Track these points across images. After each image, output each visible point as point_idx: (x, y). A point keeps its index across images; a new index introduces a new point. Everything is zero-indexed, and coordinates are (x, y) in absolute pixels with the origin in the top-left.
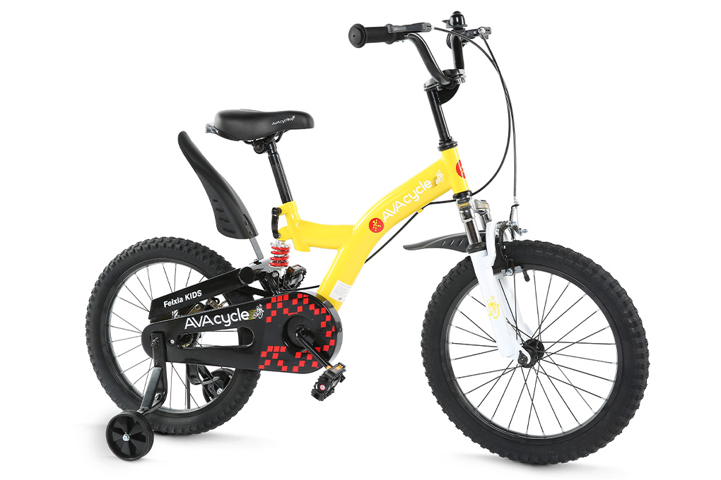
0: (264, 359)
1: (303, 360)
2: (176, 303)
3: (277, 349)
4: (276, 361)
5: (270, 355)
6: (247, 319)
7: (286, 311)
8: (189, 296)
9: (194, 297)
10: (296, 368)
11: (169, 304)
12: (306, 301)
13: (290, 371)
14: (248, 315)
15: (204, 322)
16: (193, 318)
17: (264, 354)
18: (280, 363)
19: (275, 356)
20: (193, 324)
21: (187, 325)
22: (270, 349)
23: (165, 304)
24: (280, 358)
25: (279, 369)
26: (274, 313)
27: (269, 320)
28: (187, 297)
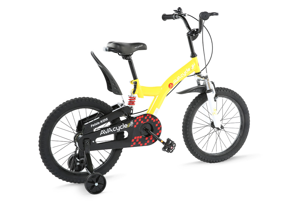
0: (133, 142)
1: (149, 140)
2: (96, 124)
3: (138, 137)
4: (138, 142)
5: (135, 140)
6: (127, 127)
7: (142, 122)
8: (102, 121)
9: (104, 121)
10: (146, 144)
11: (93, 125)
12: (150, 117)
13: (143, 145)
14: (127, 125)
15: (109, 131)
16: (104, 130)
17: (133, 140)
18: (139, 143)
19: (137, 140)
20: (104, 133)
21: (101, 133)
22: (135, 138)
23: (91, 126)
24: (139, 141)
25: (139, 146)
26: (137, 123)
27: (135, 126)
28: (101, 122)
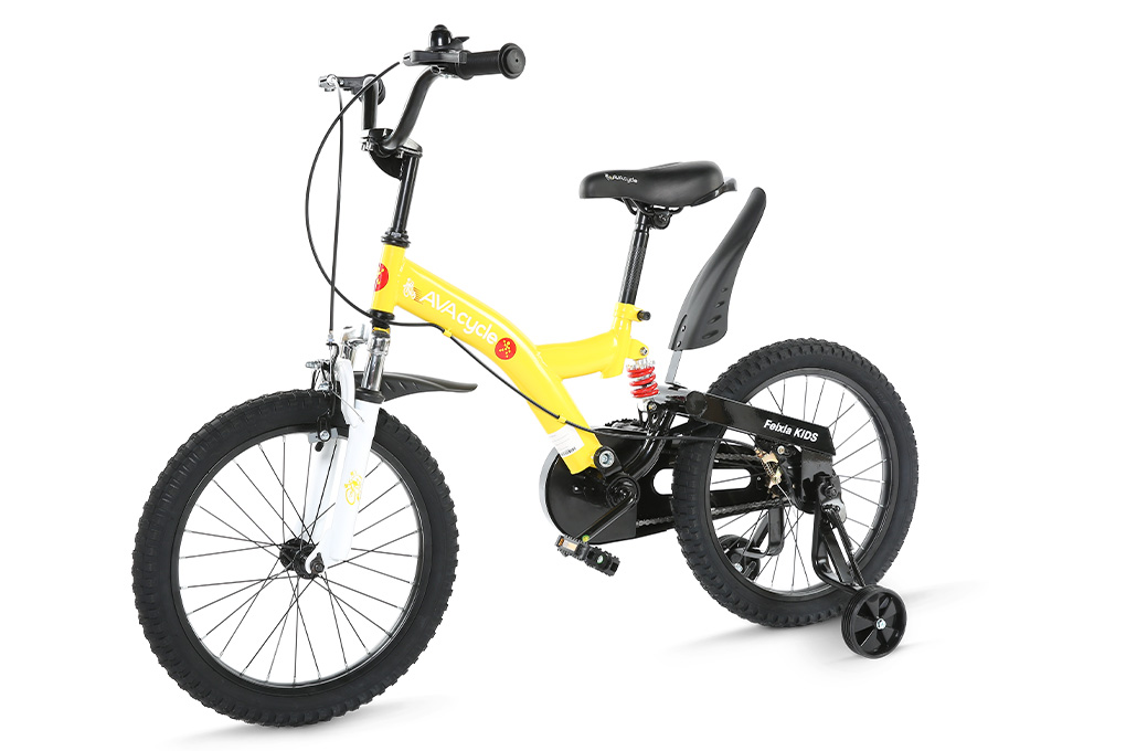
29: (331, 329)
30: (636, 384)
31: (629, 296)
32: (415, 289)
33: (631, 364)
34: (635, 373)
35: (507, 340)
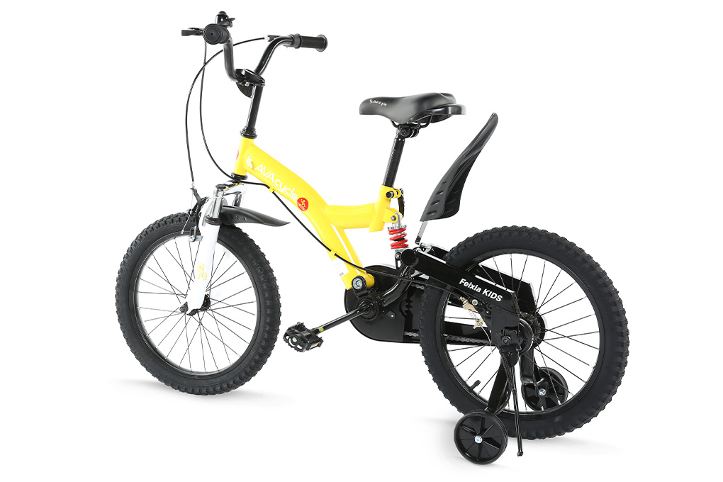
29: (193, 180)
30: (391, 239)
31: (389, 181)
32: (252, 163)
33: (390, 224)
34: (392, 231)
35: (304, 199)
